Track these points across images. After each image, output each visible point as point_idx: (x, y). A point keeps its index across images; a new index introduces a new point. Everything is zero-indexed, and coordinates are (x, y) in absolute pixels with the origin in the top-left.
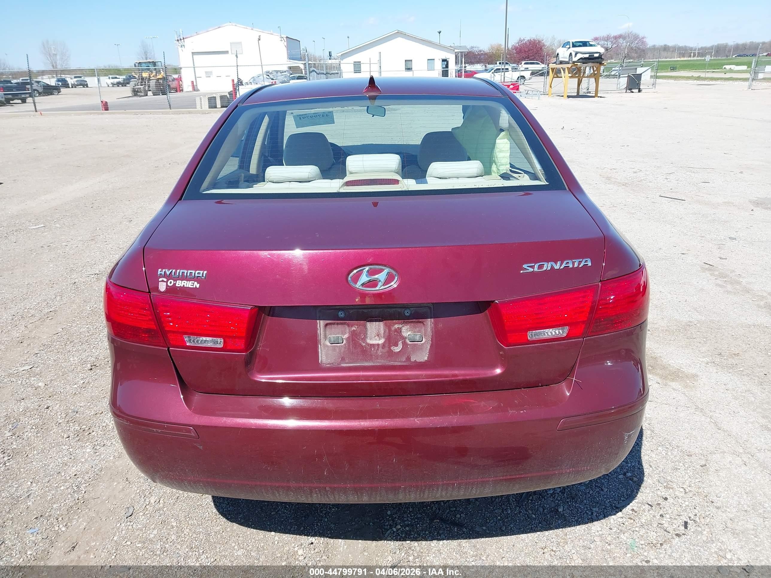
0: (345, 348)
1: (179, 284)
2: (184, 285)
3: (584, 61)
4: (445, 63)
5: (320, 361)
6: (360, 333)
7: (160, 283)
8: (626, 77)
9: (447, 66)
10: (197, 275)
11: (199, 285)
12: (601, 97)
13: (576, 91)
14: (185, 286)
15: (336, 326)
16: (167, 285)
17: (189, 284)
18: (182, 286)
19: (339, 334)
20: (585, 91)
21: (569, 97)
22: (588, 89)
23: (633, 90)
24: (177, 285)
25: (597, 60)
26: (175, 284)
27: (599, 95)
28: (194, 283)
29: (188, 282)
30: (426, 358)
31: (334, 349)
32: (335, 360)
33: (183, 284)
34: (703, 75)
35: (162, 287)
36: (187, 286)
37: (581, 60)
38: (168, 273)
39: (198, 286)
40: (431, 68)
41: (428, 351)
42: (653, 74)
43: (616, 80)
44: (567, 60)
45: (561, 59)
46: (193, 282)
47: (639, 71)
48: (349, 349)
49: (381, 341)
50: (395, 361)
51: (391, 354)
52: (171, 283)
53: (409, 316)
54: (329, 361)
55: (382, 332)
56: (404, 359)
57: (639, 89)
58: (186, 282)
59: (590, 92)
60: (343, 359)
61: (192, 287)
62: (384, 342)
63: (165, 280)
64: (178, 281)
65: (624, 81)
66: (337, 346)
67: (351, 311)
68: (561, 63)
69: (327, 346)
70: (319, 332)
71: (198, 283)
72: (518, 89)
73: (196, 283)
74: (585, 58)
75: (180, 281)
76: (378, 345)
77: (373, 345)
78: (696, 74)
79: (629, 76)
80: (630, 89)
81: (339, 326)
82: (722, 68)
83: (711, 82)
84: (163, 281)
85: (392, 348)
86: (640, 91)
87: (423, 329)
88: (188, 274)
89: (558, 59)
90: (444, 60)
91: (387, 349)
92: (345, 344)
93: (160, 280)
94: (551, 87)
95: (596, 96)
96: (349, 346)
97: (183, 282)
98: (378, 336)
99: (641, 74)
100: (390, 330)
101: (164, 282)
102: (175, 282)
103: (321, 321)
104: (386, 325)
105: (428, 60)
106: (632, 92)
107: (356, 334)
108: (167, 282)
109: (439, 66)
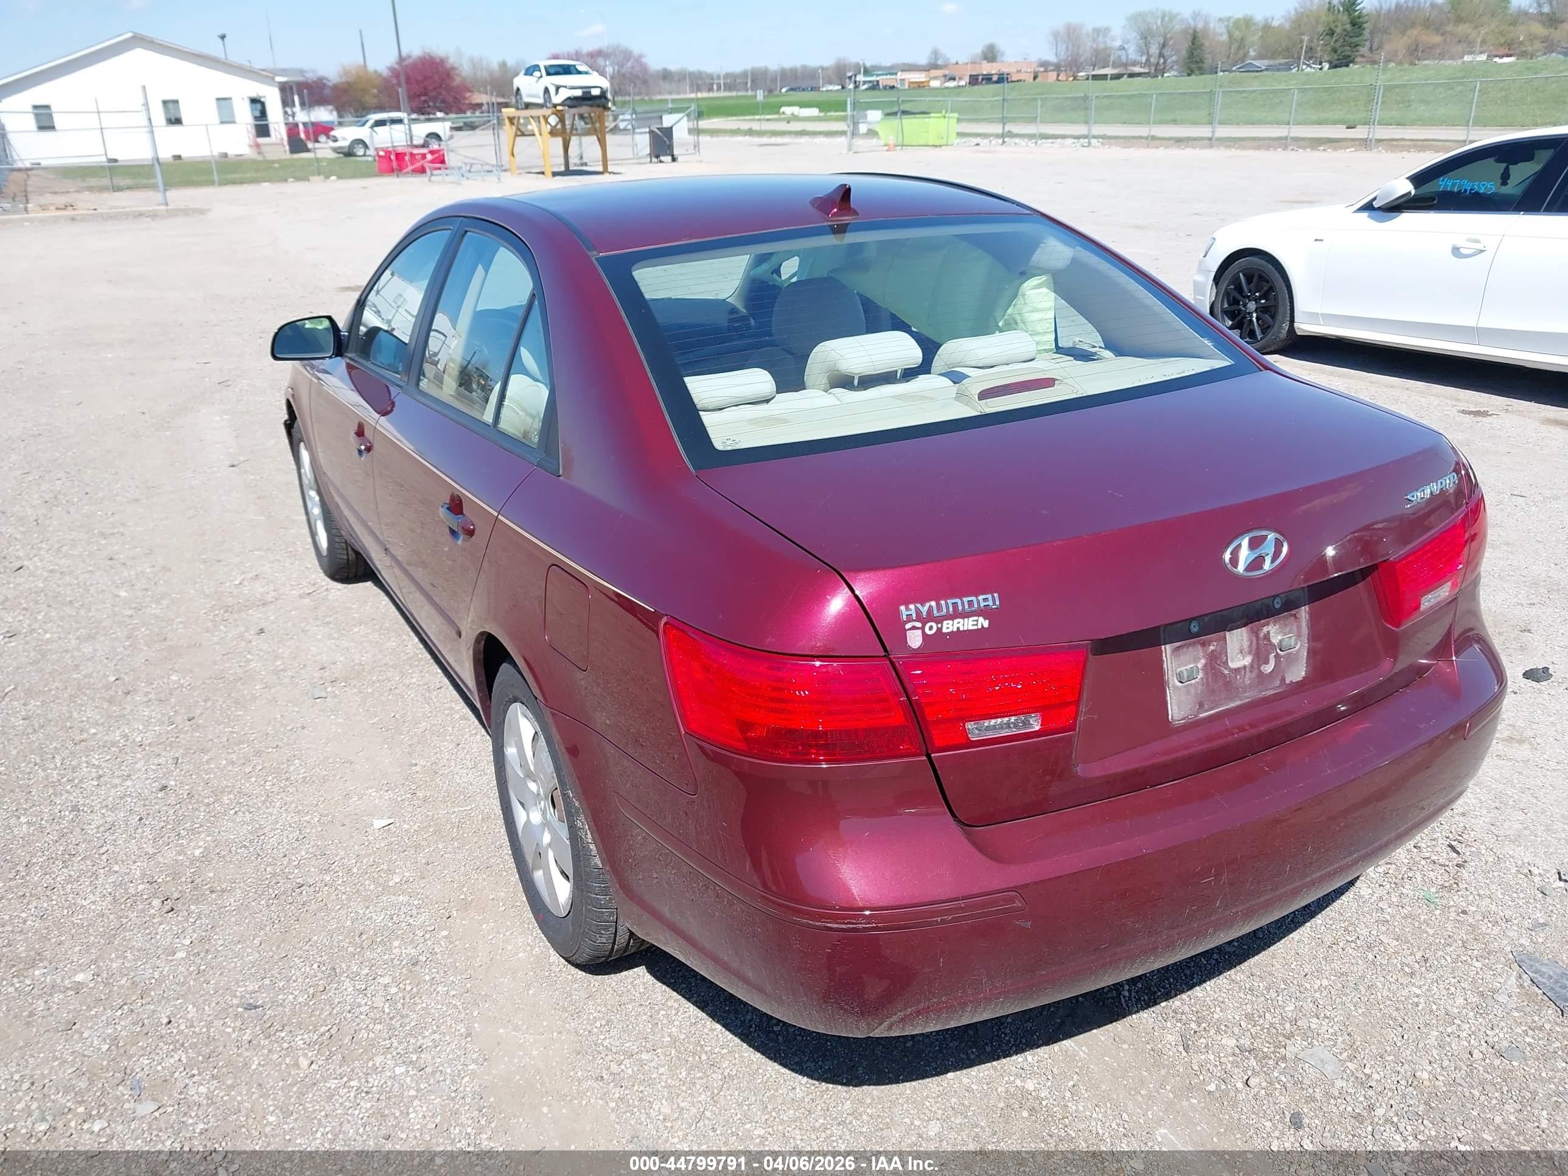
0: (1203, 685)
1: (949, 626)
2: (958, 628)
3: (575, 102)
4: (259, 106)
5: (1170, 717)
6: (1220, 654)
7: (909, 633)
8: (645, 133)
9: (263, 114)
10: (982, 604)
11: (987, 621)
12: (614, 173)
13: (562, 160)
14: (961, 629)
15: (1185, 650)
16: (924, 633)
17: (968, 624)
18: (955, 630)
19: (1189, 663)
20: (577, 161)
21: (555, 174)
22: (581, 158)
23: (662, 158)
24: (945, 630)
25: (598, 102)
26: (939, 630)
27: (610, 169)
28: (977, 621)
29: (966, 620)
30: (1303, 674)
31: (1188, 692)
32: (1190, 710)
33: (956, 626)
34: (756, 126)
35: (915, 640)
36: (966, 629)
37: (568, 102)
38: (924, 610)
39: (986, 624)
40: (228, 119)
41: (1305, 661)
42: (690, 125)
43: (629, 137)
44: (541, 101)
45: (526, 99)
46: (976, 618)
47: (668, 120)
48: (1208, 685)
49: (1247, 661)
50: (1267, 690)
51: (1262, 678)
52: (931, 628)
53: (1279, 609)
54: (1183, 714)
55: (1246, 644)
56: (1278, 683)
57: (673, 156)
58: (961, 620)
59: (586, 164)
60: (1201, 705)
61: (975, 627)
62: (1253, 661)
63: (919, 625)
64: (945, 623)
65: (643, 141)
66: (1191, 684)
67: (1206, 619)
68: (528, 106)
69: (1178, 688)
70: (1165, 666)
71: (985, 619)
72: (443, 162)
73: (981, 619)
74: (576, 98)
75: (950, 622)
76: (1245, 667)
77: (1237, 670)
78: (745, 126)
79: (651, 132)
80: (657, 157)
81: (1191, 649)
82: (778, 113)
83: (773, 140)
84: (914, 628)
85: (1262, 668)
86: (674, 160)
87: (1295, 627)
88: (966, 607)
89: (521, 98)
90: (254, 101)
91: (1256, 671)
92: (1202, 678)
93: (908, 626)
94: (513, 155)
95: (605, 171)
96: (1207, 679)
97: (956, 621)
98: (1241, 652)
99: (672, 128)
100: (1257, 637)
101: (918, 628)
102: (939, 626)
103: (1168, 646)
104: (1252, 630)
105: (218, 99)
106: (661, 162)
107: (1216, 657)
108: (923, 629)
109: (245, 115)
